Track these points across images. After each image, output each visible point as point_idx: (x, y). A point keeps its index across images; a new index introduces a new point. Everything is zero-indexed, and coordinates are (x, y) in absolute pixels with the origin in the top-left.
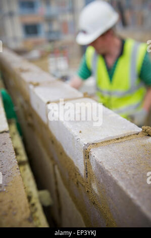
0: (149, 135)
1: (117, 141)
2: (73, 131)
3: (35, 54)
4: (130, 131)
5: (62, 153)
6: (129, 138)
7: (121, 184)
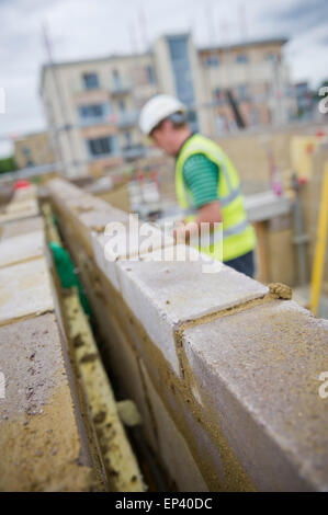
0: (281, 298)
1: (228, 313)
2: (155, 302)
3: (106, 182)
4: (248, 295)
5: (145, 338)
6: (248, 306)
7: (234, 388)
